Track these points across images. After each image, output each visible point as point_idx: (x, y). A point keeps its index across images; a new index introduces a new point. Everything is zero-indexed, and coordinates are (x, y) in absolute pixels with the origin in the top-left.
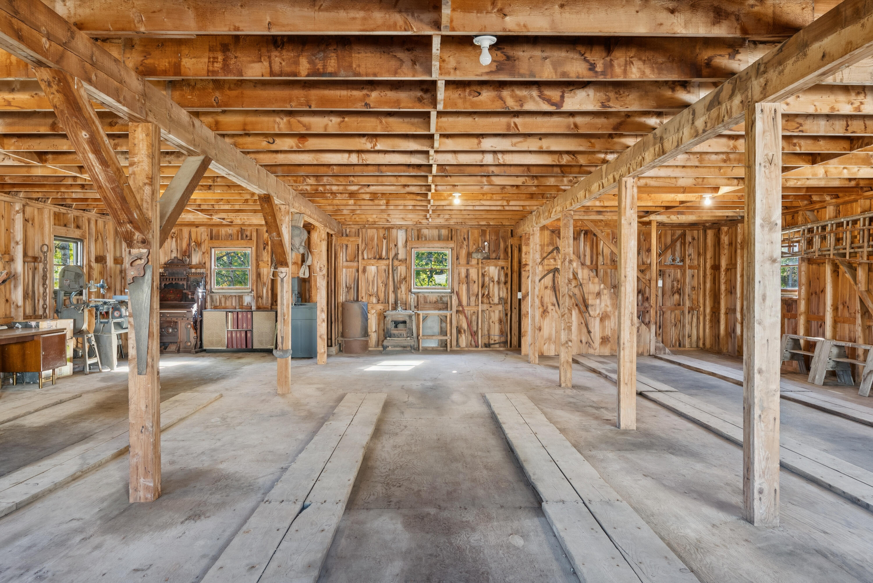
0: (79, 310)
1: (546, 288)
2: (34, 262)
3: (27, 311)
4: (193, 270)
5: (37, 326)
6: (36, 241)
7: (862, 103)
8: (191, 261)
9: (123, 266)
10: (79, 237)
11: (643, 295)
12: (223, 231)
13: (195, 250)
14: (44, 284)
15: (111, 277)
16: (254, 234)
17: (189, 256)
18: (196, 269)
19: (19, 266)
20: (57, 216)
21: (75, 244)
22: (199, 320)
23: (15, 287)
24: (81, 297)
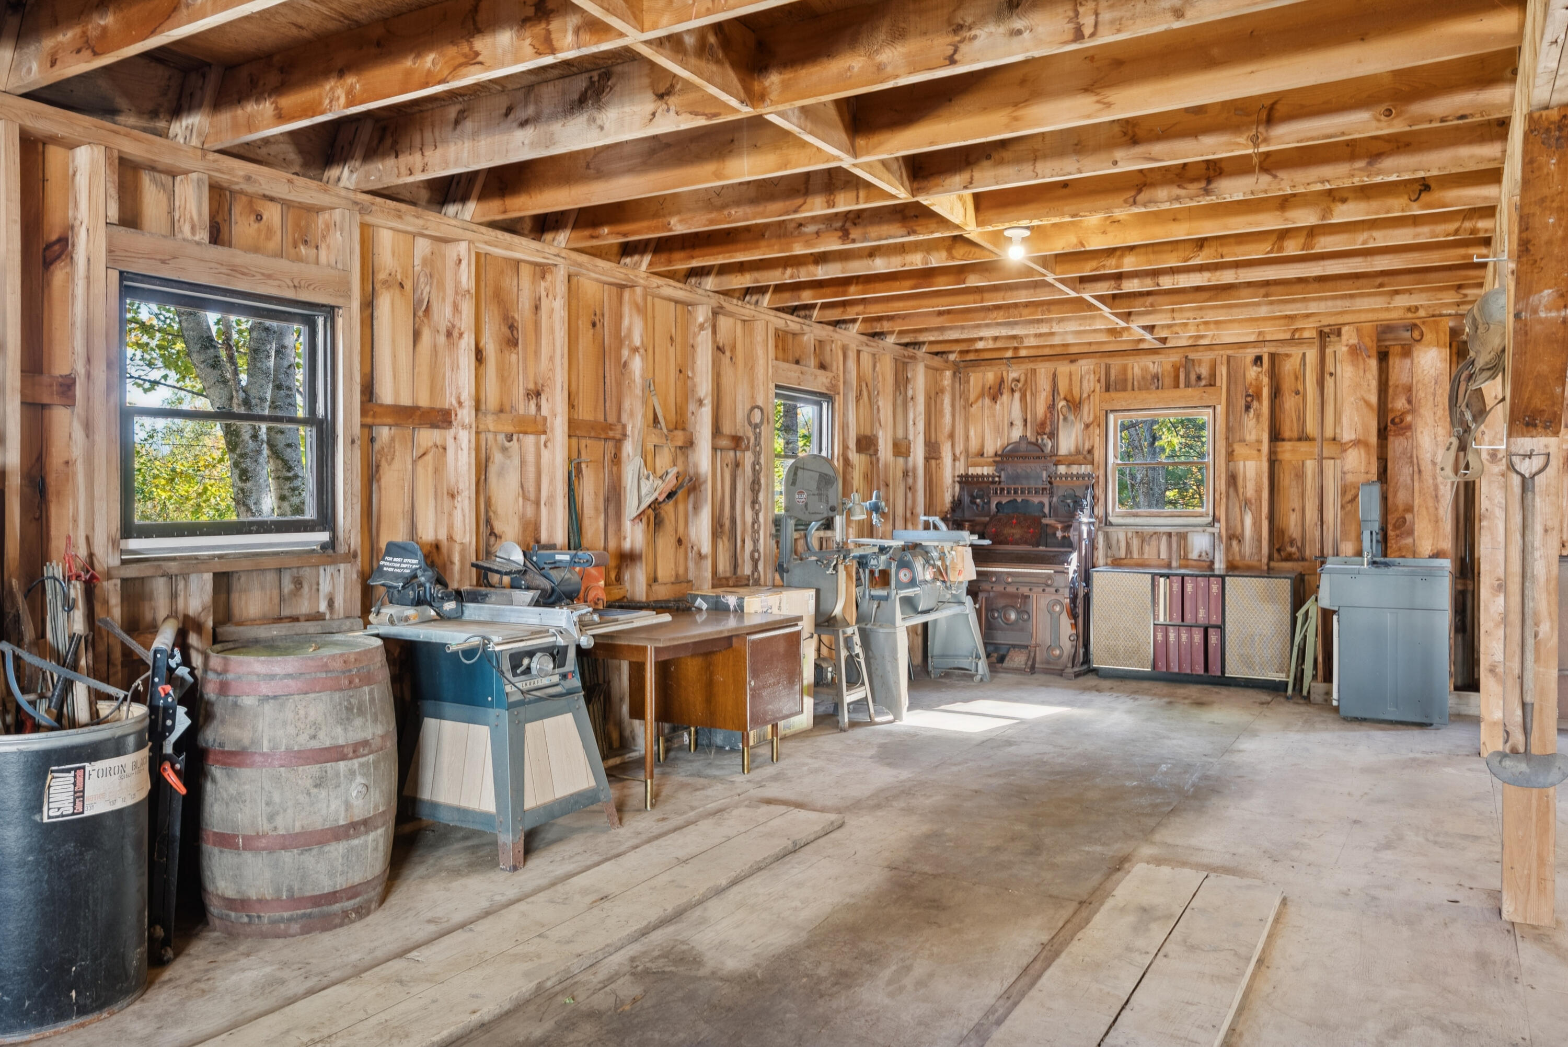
0: (827, 566)
2: (735, 449)
3: (721, 568)
4: (1062, 469)
5: (740, 608)
6: (739, 398)
8: (1056, 447)
9: (911, 459)
10: (824, 391)
12: (1137, 367)
13: (1065, 419)
14: (754, 502)
15: (887, 485)
16: (1222, 371)
17: (1053, 435)
18: (1069, 465)
19: (703, 458)
20: (783, 339)
21: (816, 408)
22: (1081, 594)
23: (696, 508)
24: (829, 533)
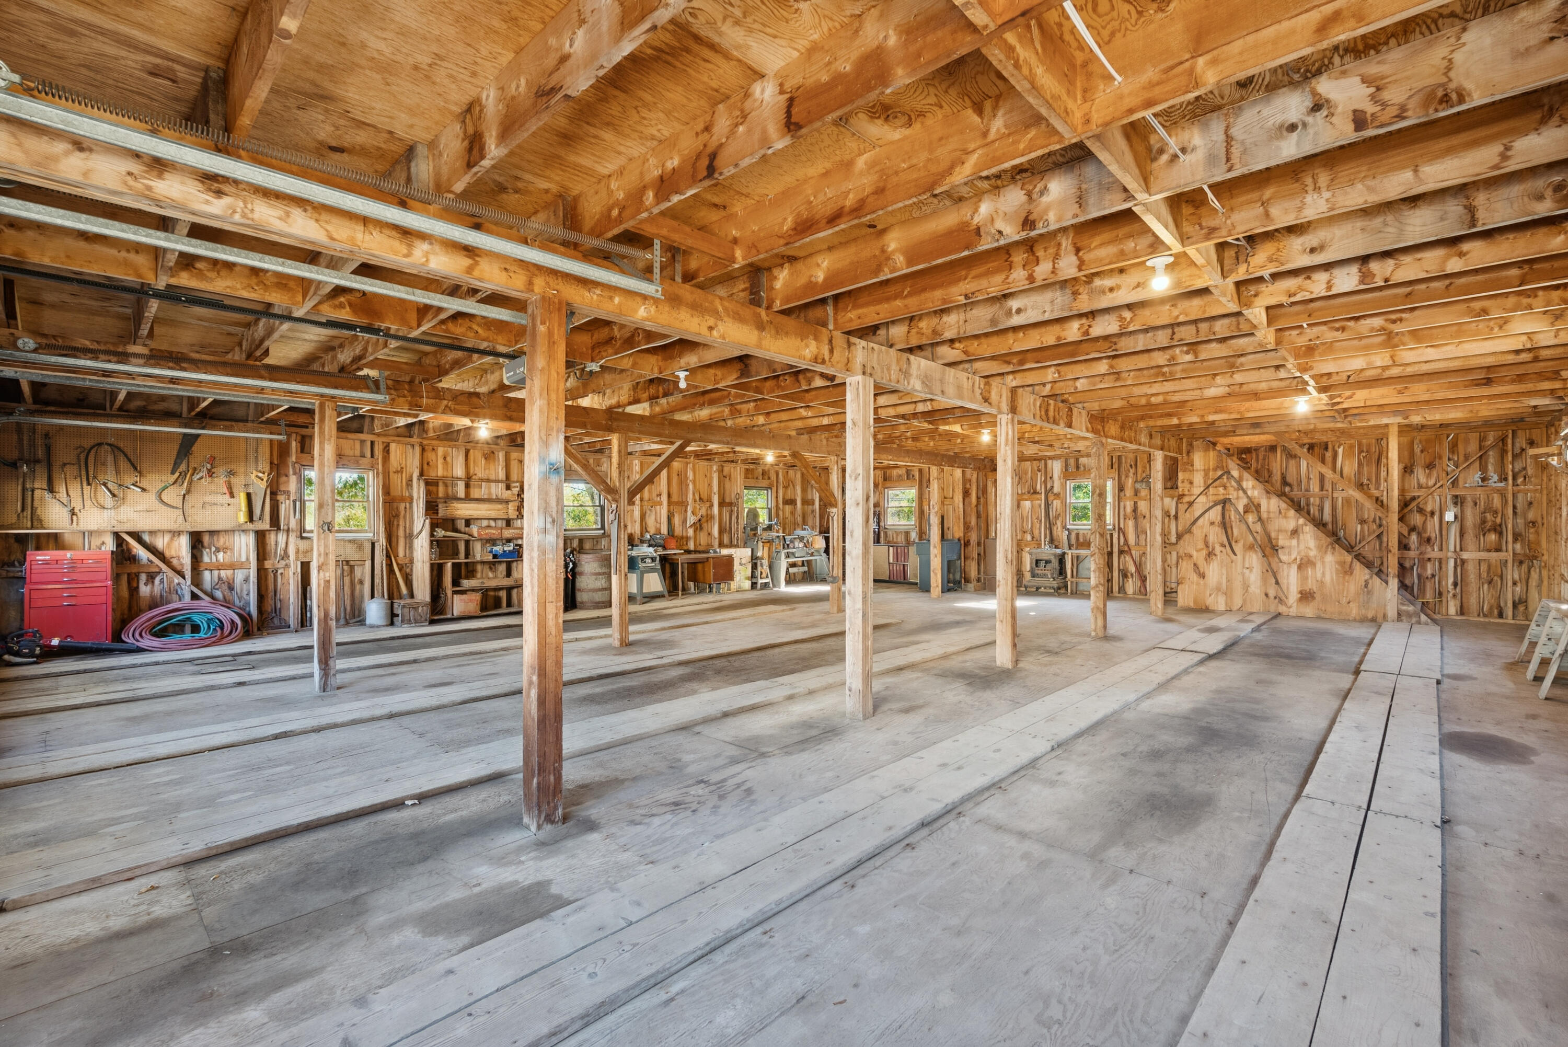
0: (755, 542)
1: (1212, 523)
2: (730, 506)
3: (725, 542)
6: (732, 491)
7: (1090, 326)
10: (767, 486)
11: (1419, 534)
14: (737, 522)
15: (800, 516)
19: (716, 509)
20: (747, 472)
23: (714, 524)
24: (756, 532)
